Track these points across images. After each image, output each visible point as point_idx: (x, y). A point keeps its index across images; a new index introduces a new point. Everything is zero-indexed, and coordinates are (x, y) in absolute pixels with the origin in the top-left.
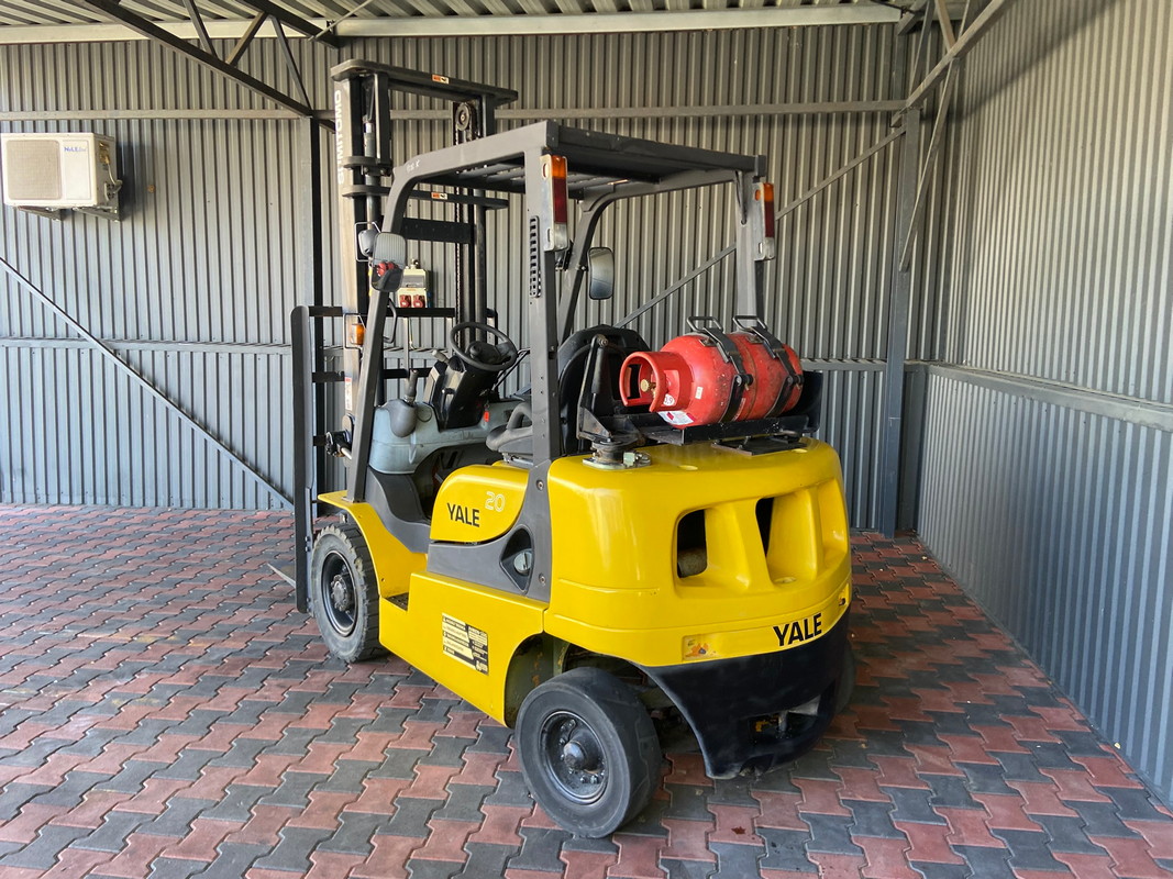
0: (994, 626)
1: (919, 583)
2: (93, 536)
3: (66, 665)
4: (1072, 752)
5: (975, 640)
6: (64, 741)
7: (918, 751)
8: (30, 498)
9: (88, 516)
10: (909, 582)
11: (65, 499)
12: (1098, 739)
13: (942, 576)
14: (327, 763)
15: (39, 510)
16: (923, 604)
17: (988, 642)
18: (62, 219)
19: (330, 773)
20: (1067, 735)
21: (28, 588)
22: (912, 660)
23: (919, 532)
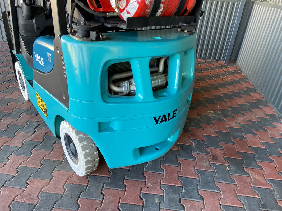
0: (267, 102)
1: (239, 82)
5: (261, 109)
7: (250, 171)
10: (235, 82)
16: (241, 92)
22: (241, 119)
23: (236, 62)
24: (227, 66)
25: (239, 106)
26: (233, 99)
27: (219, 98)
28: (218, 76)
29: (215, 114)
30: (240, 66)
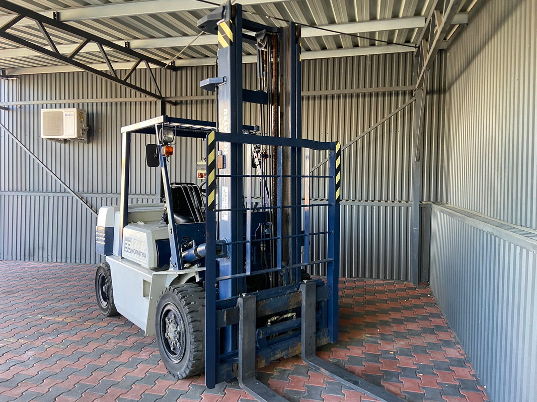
0: (449, 328)
1: (422, 307)
2: (65, 276)
3: (33, 330)
4: (462, 389)
5: (435, 334)
6: (19, 361)
8: (45, 259)
9: (67, 268)
10: (416, 306)
11: (59, 260)
12: (478, 384)
13: (434, 304)
14: (121, 376)
15: (48, 265)
16: (419, 317)
17: (443, 336)
18: (65, 143)
19: (120, 381)
20: (463, 381)
21: (30, 297)
22: (402, 343)
23: (430, 283)
25: (406, 331)
26: (403, 324)
27: (385, 323)
28: (395, 300)
29: (371, 337)
30: (432, 288)
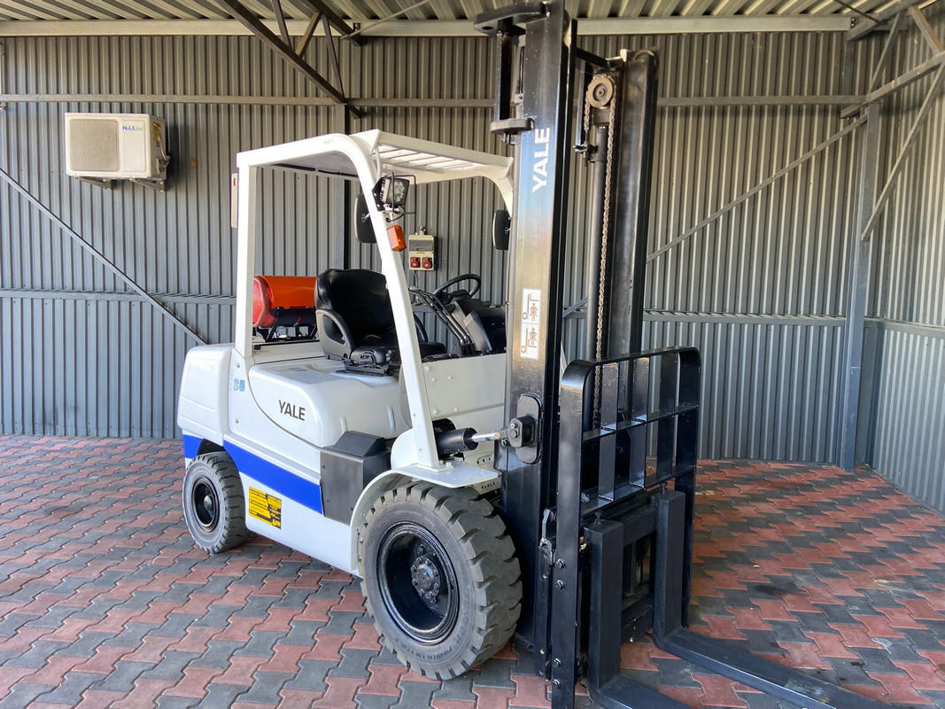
11: (114, 432)
18: (112, 189)
23: (874, 466)
24: (852, 479)
25: (938, 568)
26: (915, 552)
27: (882, 552)
28: (847, 502)
29: (893, 585)
30: (888, 476)
